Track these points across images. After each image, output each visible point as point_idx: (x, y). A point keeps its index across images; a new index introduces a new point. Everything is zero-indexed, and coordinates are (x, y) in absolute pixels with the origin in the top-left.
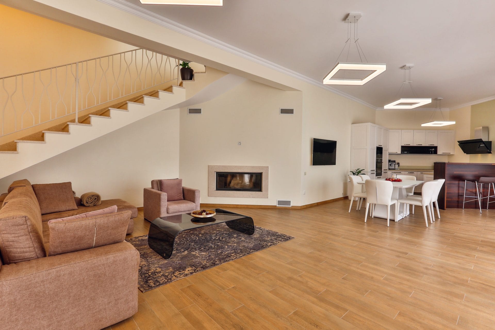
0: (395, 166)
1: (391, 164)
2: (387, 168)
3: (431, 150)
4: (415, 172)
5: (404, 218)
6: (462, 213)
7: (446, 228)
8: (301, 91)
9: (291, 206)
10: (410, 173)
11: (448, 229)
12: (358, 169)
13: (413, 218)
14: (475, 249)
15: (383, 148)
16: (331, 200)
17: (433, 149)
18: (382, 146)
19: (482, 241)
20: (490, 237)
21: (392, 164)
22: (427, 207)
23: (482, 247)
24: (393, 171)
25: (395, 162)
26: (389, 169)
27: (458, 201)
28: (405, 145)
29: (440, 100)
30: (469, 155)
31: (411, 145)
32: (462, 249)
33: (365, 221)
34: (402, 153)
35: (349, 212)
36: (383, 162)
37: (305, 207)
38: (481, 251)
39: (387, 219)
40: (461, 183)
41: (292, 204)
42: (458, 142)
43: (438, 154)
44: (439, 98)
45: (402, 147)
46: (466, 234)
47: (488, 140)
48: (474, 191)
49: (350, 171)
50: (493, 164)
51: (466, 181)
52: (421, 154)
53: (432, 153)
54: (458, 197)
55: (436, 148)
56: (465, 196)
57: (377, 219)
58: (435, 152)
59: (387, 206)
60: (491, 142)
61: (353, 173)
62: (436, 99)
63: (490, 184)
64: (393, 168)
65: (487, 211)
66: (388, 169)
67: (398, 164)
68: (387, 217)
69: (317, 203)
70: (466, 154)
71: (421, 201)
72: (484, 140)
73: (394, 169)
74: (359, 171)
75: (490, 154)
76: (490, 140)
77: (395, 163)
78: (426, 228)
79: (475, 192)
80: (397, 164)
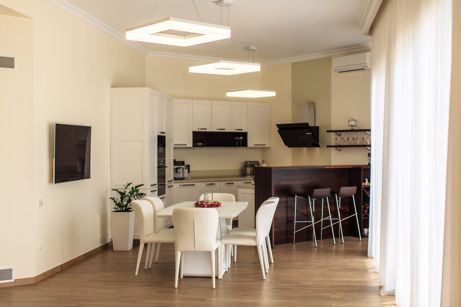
0: (183, 173)
1: (177, 169)
2: (172, 178)
3: (238, 139)
4: (217, 184)
5: (227, 271)
6: (293, 249)
7: (287, 277)
8: (32, 19)
9: (13, 280)
10: (209, 184)
11: (290, 277)
12: (129, 185)
13: (236, 269)
14: (328, 299)
15: (166, 136)
16: (82, 256)
17: (241, 138)
18: (164, 133)
19: (332, 286)
20: (337, 279)
21: (179, 168)
22: (262, 246)
23: (334, 294)
24: (182, 183)
25: (184, 165)
26: (175, 179)
27: (287, 231)
28: (198, 129)
29: (253, 50)
30: (291, 148)
31: (209, 130)
32: (316, 301)
33: (176, 286)
34: (194, 146)
35: (136, 274)
36: (166, 166)
37: (42, 278)
38: (335, 299)
39: (211, 278)
40: (290, 199)
41: (16, 276)
42: (278, 125)
43: (248, 146)
44: (252, 48)
45: (195, 133)
46: (312, 281)
47: (315, 125)
48: (305, 211)
49: (113, 190)
50: (326, 168)
51: (296, 197)
52: (224, 148)
53: (239, 145)
54: (287, 224)
55: (245, 135)
56: (296, 221)
57: (189, 279)
58: (244, 144)
59: (210, 253)
60: (318, 127)
61: (118, 192)
62: (248, 47)
63: (323, 199)
64: (181, 176)
65: (320, 242)
66: (173, 180)
67: (188, 167)
68: (211, 273)
69: (61, 266)
70: (287, 147)
71: (255, 238)
72: (310, 125)
73: (183, 179)
74: (133, 188)
75: (317, 149)
76: (317, 125)
77: (183, 167)
78: (263, 282)
79: (306, 214)
80: (186, 168)
